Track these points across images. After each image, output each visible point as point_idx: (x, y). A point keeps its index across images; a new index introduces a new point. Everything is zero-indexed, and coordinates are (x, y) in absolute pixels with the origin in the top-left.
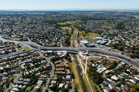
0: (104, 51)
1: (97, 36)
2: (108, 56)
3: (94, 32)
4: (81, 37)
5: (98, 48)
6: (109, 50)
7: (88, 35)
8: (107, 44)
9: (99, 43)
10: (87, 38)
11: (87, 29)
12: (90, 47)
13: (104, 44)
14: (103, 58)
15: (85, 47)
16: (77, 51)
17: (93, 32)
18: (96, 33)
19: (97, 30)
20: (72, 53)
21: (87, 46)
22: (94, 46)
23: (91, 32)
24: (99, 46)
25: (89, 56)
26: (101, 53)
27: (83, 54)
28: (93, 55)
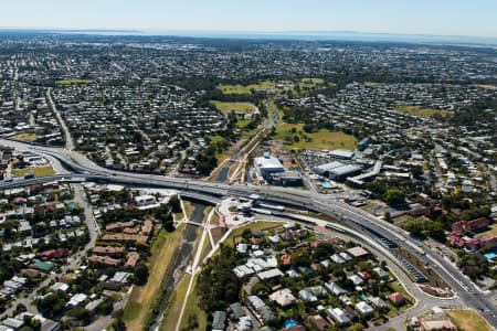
0: (326, 204)
1: (343, 146)
2: (322, 223)
3: (344, 130)
4: (277, 145)
5: (311, 193)
6: (347, 201)
7: (310, 140)
8: (355, 179)
9: (326, 174)
10: (293, 151)
11: (325, 115)
12: (279, 183)
13: (341, 179)
14: (298, 227)
15: (262, 183)
16: (219, 196)
17: (338, 129)
18: (348, 132)
19: (359, 123)
20: (194, 201)
21: (271, 182)
22: (298, 183)
23: (330, 127)
24: (319, 183)
25: (251, 216)
26: (306, 209)
27: (233, 209)
28: (269, 212)
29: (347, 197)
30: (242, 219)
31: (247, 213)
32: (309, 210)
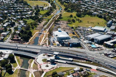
0: (95, 57)
1: (98, 24)
2: (94, 67)
3: (98, 16)
4: (63, 24)
5: (86, 51)
6: (106, 55)
7: (81, 21)
8: (108, 43)
9: (93, 40)
10: (72, 28)
11: (87, 8)
12: (68, 45)
13: (101, 42)
14: (82, 70)
15: (58, 45)
16: (36, 53)
17: (95, 15)
18: (100, 17)
19: (105, 12)
20: (22, 56)
21: (63, 45)
22: (78, 45)
23: (90, 14)
24: (89, 45)
25: (55, 64)
26: (84, 60)
27: (45, 60)
28: (65, 62)
29: (106, 52)
30: (51, 66)
31: (53, 62)
32: (86, 60)
